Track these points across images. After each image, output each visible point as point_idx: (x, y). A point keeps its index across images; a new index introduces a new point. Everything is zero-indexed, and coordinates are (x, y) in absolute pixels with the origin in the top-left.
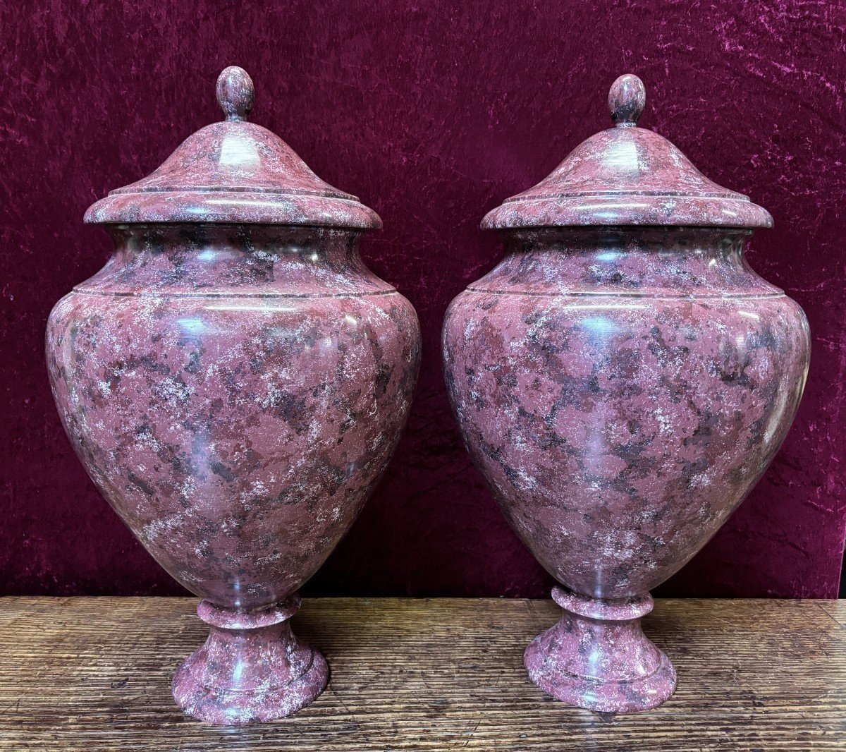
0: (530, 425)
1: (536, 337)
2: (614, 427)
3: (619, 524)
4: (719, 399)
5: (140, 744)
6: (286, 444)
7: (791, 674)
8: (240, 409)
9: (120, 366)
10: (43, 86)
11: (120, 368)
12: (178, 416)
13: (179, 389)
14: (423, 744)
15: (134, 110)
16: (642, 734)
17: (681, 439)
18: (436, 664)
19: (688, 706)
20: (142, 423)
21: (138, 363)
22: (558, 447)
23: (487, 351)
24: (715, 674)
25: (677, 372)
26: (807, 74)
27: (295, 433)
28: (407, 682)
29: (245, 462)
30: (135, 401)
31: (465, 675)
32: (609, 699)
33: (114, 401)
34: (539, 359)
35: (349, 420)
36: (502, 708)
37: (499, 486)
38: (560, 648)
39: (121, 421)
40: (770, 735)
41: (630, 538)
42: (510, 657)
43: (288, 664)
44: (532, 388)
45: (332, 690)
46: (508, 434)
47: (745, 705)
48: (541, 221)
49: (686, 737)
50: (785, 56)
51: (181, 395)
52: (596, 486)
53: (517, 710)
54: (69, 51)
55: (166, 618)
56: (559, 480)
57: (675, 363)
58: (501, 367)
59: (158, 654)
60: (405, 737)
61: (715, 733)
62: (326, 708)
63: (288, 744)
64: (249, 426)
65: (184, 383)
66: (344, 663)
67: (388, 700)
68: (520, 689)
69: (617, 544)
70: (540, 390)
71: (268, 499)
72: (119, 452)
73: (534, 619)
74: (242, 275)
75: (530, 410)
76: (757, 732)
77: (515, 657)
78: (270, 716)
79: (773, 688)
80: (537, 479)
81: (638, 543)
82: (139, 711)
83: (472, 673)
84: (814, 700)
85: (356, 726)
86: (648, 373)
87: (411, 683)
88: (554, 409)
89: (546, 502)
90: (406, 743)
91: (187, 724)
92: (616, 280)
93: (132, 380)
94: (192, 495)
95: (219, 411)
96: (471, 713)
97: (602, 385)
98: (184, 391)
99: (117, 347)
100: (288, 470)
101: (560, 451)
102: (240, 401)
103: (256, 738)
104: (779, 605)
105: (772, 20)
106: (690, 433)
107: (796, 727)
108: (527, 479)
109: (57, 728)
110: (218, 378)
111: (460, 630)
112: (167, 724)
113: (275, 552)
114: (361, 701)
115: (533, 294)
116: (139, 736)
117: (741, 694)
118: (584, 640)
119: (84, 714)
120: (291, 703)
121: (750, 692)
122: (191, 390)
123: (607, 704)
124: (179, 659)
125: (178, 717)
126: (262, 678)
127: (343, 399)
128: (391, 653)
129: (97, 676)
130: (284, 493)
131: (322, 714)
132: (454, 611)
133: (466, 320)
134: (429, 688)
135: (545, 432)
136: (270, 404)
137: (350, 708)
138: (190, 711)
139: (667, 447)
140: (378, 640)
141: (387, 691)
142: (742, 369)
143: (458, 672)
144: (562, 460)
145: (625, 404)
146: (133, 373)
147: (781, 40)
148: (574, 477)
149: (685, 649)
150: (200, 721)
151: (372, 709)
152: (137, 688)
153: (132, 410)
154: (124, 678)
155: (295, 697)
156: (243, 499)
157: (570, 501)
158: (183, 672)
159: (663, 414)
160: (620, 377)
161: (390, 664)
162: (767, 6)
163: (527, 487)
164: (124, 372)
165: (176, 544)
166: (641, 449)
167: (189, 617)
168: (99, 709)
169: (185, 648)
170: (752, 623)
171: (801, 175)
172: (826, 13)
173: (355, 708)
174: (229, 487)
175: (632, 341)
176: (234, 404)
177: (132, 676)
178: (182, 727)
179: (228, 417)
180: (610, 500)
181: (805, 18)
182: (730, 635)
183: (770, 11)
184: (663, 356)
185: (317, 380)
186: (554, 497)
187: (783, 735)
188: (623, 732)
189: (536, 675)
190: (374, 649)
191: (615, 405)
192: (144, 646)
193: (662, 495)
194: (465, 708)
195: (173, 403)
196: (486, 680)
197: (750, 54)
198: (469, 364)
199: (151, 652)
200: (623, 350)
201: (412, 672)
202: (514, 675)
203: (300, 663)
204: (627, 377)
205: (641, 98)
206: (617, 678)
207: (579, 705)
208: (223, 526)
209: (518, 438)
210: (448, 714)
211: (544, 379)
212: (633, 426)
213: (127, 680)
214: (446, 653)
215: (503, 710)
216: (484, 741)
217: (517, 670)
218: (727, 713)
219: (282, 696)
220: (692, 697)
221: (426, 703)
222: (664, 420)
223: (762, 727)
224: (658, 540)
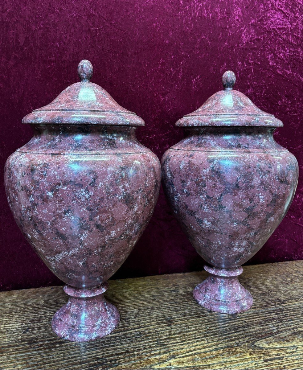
0: (211, 202)
1: (214, 168)
2: (244, 201)
3: (242, 238)
4: (279, 189)
5: (50, 355)
6: (126, 214)
7: (288, 290)
8: (111, 200)
9: (59, 185)
10: (11, 63)
11: (59, 186)
12: (85, 205)
13: (87, 193)
14: (171, 337)
15: (53, 75)
16: (249, 320)
17: (267, 204)
18: (160, 303)
19: (260, 307)
20: (68, 209)
21: (68, 183)
22: (222, 210)
23: (192, 174)
24: (263, 294)
25: (266, 180)
26: (295, 74)
27: (129, 210)
28: (152, 312)
29: (110, 223)
30: (65, 199)
31: (174, 306)
32: (233, 308)
33: (55, 200)
34: (216, 176)
35: (146, 203)
36: (194, 318)
37: (192, 227)
38: (210, 290)
39: (57, 208)
40: (292, 314)
41: (245, 243)
42: (188, 297)
43: (106, 311)
44: (213, 187)
45: (123, 320)
46: (201, 206)
47: (279, 304)
48: (210, 124)
49: (265, 319)
50: (288, 67)
51: (87, 196)
52: (236, 224)
53: (200, 317)
54: (25, 48)
55: (33, 298)
56: (221, 223)
57: (265, 177)
58: (199, 179)
59: (38, 315)
60: (163, 335)
61: (274, 316)
62: (125, 328)
63: (116, 345)
64: (113, 207)
65: (89, 191)
66: (123, 308)
67: (149, 321)
68: (198, 309)
69: (240, 246)
70: (216, 188)
71: (115, 238)
72: (53, 222)
73: (189, 281)
74: (105, 145)
75: (211, 196)
76: (287, 313)
77: (189, 297)
78: (104, 335)
79: (285, 296)
80: (212, 223)
81: (247, 245)
82: (42, 341)
83: (176, 305)
84: (300, 299)
85: (141, 333)
86: (256, 181)
87: (154, 313)
88: (221, 195)
89: (214, 231)
90: (165, 338)
91: (67, 344)
92: (239, 146)
93: (65, 190)
94: (85, 239)
95: (102, 202)
96: (183, 321)
97: (240, 185)
98: (89, 194)
99: (58, 177)
100: (125, 225)
101: (223, 211)
102: (111, 197)
103: (101, 345)
104: (272, 265)
105: (284, 55)
106: (270, 202)
107: (299, 310)
108: (207, 223)
109: (7, 354)
110: (103, 188)
111: (163, 288)
112: (58, 345)
113: (112, 261)
114: (137, 323)
115: (209, 151)
116: (48, 352)
117: (275, 300)
118: (220, 286)
119: (16, 346)
120: (111, 327)
121: (278, 299)
122: (92, 193)
123: (233, 310)
124: (48, 316)
125: (61, 341)
126: (98, 318)
127: (146, 195)
128: (140, 301)
129: (13, 328)
130: (121, 235)
131: (124, 331)
132: (157, 281)
133: (180, 161)
134: (162, 313)
135: (217, 204)
136: (122, 198)
137: (135, 326)
138: (67, 337)
139: (262, 207)
140: (132, 296)
141: (146, 317)
142: (286, 178)
143: (171, 305)
144: (223, 215)
145: (248, 192)
146: (66, 188)
147: (287, 62)
148: (227, 221)
149: (249, 286)
150: (72, 342)
151: (143, 325)
152: (35, 331)
153: (64, 203)
154: (27, 328)
155: (112, 326)
156: (106, 239)
157: (224, 231)
158: (58, 321)
159: (261, 196)
160: (247, 182)
161: (142, 306)
162: (283, 50)
163: (206, 226)
164: (61, 187)
165: (71, 261)
166: (253, 209)
167: (44, 297)
168: (22, 343)
169: (49, 311)
170: (267, 273)
171: (293, 108)
172: (300, 54)
173: (137, 326)
174: (101, 234)
175: (251, 169)
176: (109, 199)
177: (30, 326)
178: (66, 345)
179: (105, 204)
180: (240, 229)
181: (294, 55)
182: (261, 279)
183: (284, 52)
184: (261, 174)
185: (138, 188)
186: (218, 229)
187: (296, 313)
188: (243, 320)
189: (202, 302)
190: (133, 301)
191: (245, 193)
192: (29, 312)
193: (258, 226)
194: (180, 319)
195: (83, 199)
196: (183, 307)
197: (278, 66)
198: (183, 179)
199: (34, 315)
200: (248, 172)
201: (152, 308)
202: (192, 304)
203: (110, 310)
204: (249, 182)
205: (234, 79)
206: (235, 299)
207: (223, 312)
208: (95, 251)
209: (205, 207)
210: (175, 323)
211: (218, 184)
212: (251, 200)
213: (29, 328)
214: (162, 298)
215: (195, 318)
216: (194, 332)
217: (193, 302)
218: (274, 308)
219: (107, 325)
220: (260, 303)
221: (164, 320)
222: (262, 198)
223: (288, 311)
224: (254, 243)
